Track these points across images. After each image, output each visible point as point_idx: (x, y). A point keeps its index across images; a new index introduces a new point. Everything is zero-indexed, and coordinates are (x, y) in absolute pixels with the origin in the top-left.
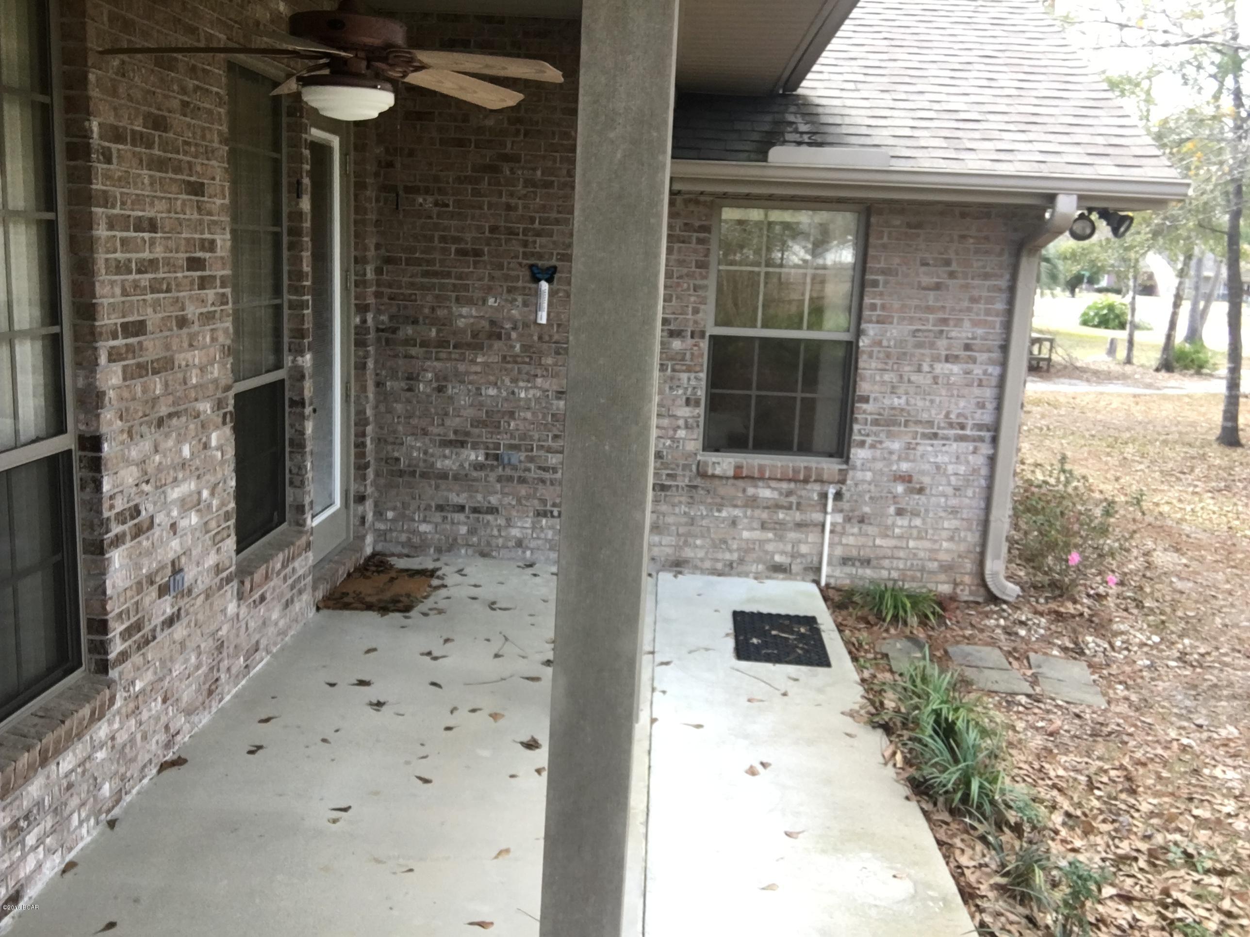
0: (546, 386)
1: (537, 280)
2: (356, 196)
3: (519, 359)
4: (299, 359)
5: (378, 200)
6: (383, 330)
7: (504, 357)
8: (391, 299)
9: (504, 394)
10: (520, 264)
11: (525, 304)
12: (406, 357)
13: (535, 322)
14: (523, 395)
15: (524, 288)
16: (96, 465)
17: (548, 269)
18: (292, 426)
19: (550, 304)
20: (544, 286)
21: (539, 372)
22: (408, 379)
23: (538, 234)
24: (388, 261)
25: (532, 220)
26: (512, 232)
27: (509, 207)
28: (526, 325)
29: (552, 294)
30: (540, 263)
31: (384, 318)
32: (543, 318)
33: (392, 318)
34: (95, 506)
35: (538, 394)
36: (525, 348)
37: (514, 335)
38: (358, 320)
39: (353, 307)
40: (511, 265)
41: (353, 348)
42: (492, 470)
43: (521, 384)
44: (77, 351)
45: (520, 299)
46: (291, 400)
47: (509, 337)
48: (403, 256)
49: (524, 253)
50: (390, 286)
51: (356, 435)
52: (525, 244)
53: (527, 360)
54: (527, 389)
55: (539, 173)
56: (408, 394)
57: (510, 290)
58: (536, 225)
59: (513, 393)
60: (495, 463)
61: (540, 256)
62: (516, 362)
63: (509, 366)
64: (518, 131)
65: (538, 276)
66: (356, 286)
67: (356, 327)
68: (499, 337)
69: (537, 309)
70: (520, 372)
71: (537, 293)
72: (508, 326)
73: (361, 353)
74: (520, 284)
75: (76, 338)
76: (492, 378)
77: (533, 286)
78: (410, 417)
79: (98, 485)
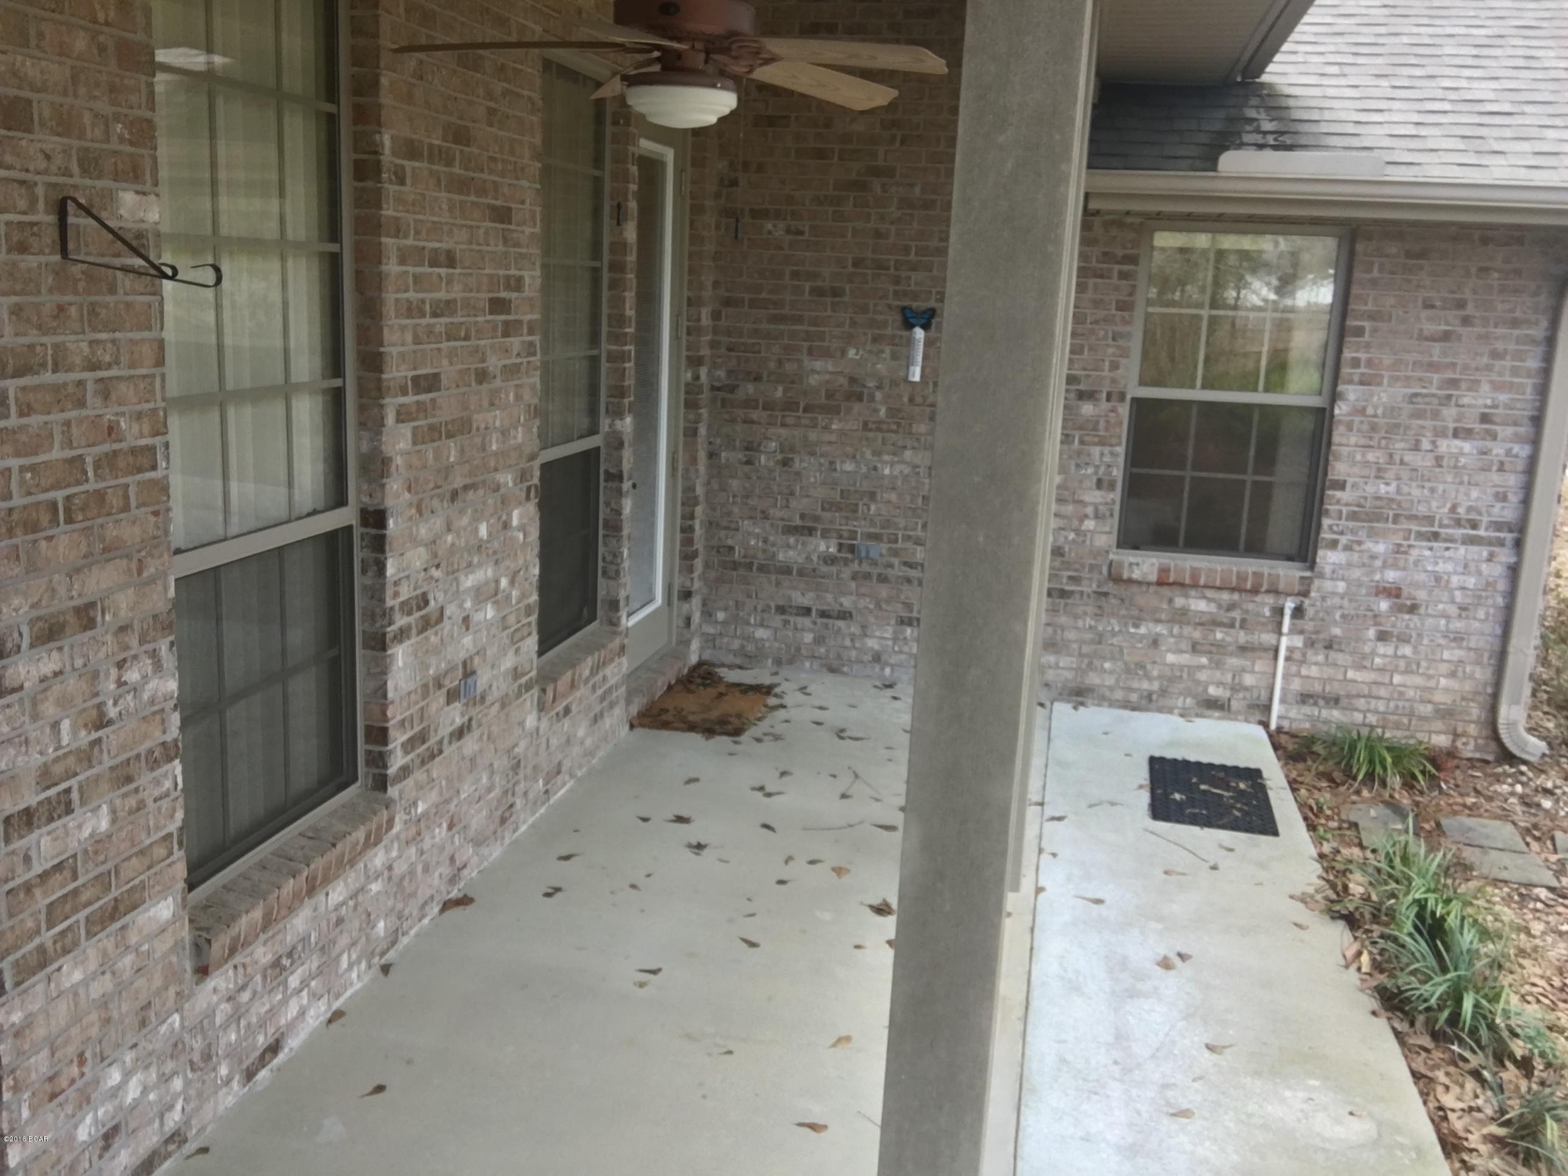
0: (917, 460)
1: (909, 326)
2: (692, 222)
3: (885, 427)
4: (618, 423)
5: (718, 228)
6: (719, 389)
7: (865, 424)
8: (730, 349)
9: (864, 469)
10: (889, 306)
11: (895, 357)
12: (745, 422)
13: (906, 380)
14: (887, 471)
15: (893, 337)
16: (379, 544)
17: (924, 312)
18: (607, 504)
19: (925, 357)
20: (919, 333)
21: (909, 444)
22: (747, 449)
23: (914, 268)
24: (728, 302)
25: (907, 250)
26: (880, 266)
27: (878, 235)
28: (894, 383)
29: (928, 343)
30: (914, 305)
31: (721, 373)
32: (916, 375)
33: (730, 373)
34: (377, 593)
35: (907, 470)
36: (893, 412)
37: (878, 395)
38: (689, 375)
39: (684, 361)
40: (879, 308)
41: (682, 410)
42: (846, 565)
43: (886, 458)
44: (362, 408)
45: (888, 350)
46: (607, 472)
47: (872, 399)
48: (747, 296)
49: (896, 293)
50: (729, 333)
51: (683, 517)
52: (897, 281)
53: (894, 427)
54: (892, 464)
55: (917, 190)
56: (747, 468)
57: (875, 340)
58: (912, 257)
59: (875, 468)
60: (850, 556)
61: (915, 296)
62: (880, 430)
63: (871, 435)
64: (893, 138)
65: (912, 321)
66: (689, 334)
67: (687, 385)
68: (860, 398)
69: (909, 363)
70: (884, 442)
71: (910, 342)
72: (871, 384)
73: (691, 417)
74: (889, 331)
75: (361, 392)
76: (849, 449)
77: (905, 333)
78: (747, 497)
79: (381, 568)
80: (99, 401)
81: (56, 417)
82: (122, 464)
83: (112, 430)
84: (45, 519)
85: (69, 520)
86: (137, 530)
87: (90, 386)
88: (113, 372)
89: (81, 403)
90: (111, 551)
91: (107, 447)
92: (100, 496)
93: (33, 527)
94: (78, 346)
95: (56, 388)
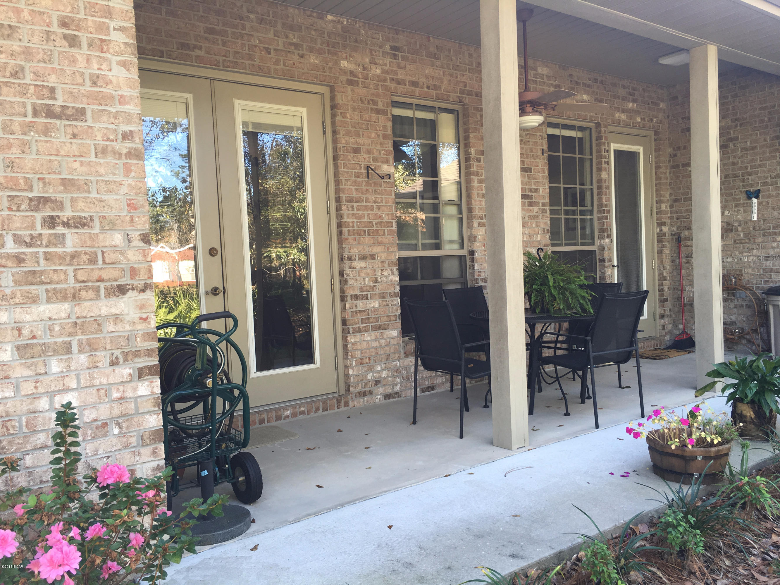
0: (759, 254)
1: (750, 198)
3: (743, 241)
4: (602, 241)
6: (674, 235)
10: (741, 192)
11: (745, 212)
12: (685, 246)
13: (751, 221)
14: (746, 260)
15: (744, 203)
16: (473, 260)
17: (756, 191)
18: (600, 271)
19: (758, 210)
20: (755, 200)
21: (754, 247)
23: (750, 174)
24: (676, 201)
25: (746, 168)
26: (736, 176)
27: (734, 164)
28: (746, 223)
29: (759, 204)
30: (752, 189)
31: (674, 229)
32: (755, 218)
33: (678, 228)
34: (473, 274)
35: (755, 259)
36: (746, 235)
37: (740, 229)
38: (658, 230)
39: (655, 224)
40: (737, 193)
41: (656, 243)
42: (731, 302)
43: (745, 254)
45: (742, 209)
46: (599, 259)
47: (737, 230)
48: (683, 197)
49: (743, 185)
50: (677, 213)
52: (743, 180)
53: (747, 241)
55: (749, 143)
57: (736, 206)
58: (749, 170)
59: (741, 259)
60: (733, 298)
61: (752, 185)
62: (741, 243)
63: (738, 245)
64: (737, 125)
65: (751, 196)
66: (657, 214)
67: (657, 234)
68: (732, 231)
69: (751, 213)
70: (744, 248)
71: (751, 205)
72: (736, 224)
73: (660, 246)
74: (742, 202)
76: (729, 253)
77: (749, 201)
80: (377, 210)
81: (366, 212)
82: (383, 224)
83: (380, 217)
84: (362, 233)
85: (369, 235)
86: (387, 240)
87: (375, 207)
88: (381, 204)
89: (372, 210)
90: (380, 243)
91: (379, 220)
92: (377, 231)
93: (360, 235)
94: (372, 198)
95: (366, 206)
